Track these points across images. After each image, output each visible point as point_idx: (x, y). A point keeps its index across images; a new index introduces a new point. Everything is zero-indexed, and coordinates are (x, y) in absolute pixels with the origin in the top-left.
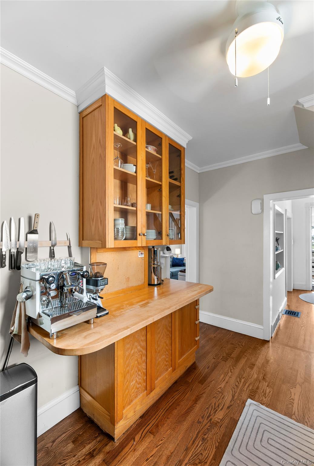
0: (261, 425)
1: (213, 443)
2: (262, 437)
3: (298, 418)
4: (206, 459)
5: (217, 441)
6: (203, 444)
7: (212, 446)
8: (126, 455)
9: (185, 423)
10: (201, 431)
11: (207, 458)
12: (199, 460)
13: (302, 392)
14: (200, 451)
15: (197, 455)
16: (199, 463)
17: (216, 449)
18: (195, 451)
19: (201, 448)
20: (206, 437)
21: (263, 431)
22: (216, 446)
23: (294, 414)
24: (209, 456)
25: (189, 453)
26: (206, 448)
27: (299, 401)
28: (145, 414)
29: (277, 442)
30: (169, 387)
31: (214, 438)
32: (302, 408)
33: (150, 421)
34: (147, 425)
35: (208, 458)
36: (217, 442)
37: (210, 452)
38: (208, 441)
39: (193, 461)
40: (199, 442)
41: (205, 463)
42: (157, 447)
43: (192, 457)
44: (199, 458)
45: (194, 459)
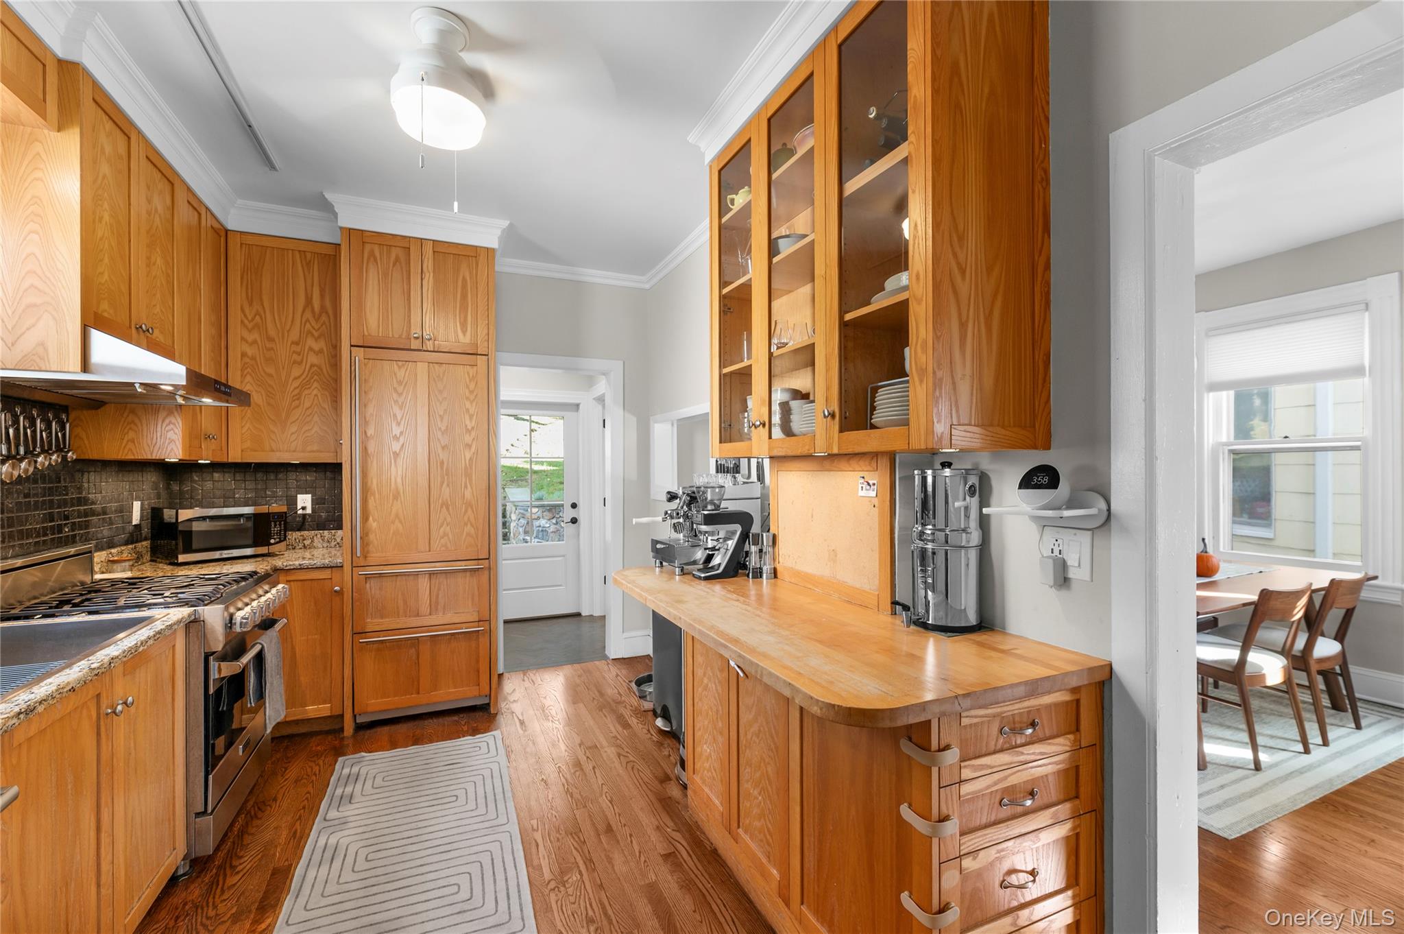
4: (562, 904)
8: (658, 818)
9: (649, 909)
10: (608, 928)
11: (562, 906)
14: (579, 904)
20: (592, 929)
28: (718, 858)
30: (774, 927)
33: (696, 861)
34: (691, 853)
35: (560, 907)
38: (583, 927)
40: (594, 913)
41: (558, 900)
42: (640, 852)
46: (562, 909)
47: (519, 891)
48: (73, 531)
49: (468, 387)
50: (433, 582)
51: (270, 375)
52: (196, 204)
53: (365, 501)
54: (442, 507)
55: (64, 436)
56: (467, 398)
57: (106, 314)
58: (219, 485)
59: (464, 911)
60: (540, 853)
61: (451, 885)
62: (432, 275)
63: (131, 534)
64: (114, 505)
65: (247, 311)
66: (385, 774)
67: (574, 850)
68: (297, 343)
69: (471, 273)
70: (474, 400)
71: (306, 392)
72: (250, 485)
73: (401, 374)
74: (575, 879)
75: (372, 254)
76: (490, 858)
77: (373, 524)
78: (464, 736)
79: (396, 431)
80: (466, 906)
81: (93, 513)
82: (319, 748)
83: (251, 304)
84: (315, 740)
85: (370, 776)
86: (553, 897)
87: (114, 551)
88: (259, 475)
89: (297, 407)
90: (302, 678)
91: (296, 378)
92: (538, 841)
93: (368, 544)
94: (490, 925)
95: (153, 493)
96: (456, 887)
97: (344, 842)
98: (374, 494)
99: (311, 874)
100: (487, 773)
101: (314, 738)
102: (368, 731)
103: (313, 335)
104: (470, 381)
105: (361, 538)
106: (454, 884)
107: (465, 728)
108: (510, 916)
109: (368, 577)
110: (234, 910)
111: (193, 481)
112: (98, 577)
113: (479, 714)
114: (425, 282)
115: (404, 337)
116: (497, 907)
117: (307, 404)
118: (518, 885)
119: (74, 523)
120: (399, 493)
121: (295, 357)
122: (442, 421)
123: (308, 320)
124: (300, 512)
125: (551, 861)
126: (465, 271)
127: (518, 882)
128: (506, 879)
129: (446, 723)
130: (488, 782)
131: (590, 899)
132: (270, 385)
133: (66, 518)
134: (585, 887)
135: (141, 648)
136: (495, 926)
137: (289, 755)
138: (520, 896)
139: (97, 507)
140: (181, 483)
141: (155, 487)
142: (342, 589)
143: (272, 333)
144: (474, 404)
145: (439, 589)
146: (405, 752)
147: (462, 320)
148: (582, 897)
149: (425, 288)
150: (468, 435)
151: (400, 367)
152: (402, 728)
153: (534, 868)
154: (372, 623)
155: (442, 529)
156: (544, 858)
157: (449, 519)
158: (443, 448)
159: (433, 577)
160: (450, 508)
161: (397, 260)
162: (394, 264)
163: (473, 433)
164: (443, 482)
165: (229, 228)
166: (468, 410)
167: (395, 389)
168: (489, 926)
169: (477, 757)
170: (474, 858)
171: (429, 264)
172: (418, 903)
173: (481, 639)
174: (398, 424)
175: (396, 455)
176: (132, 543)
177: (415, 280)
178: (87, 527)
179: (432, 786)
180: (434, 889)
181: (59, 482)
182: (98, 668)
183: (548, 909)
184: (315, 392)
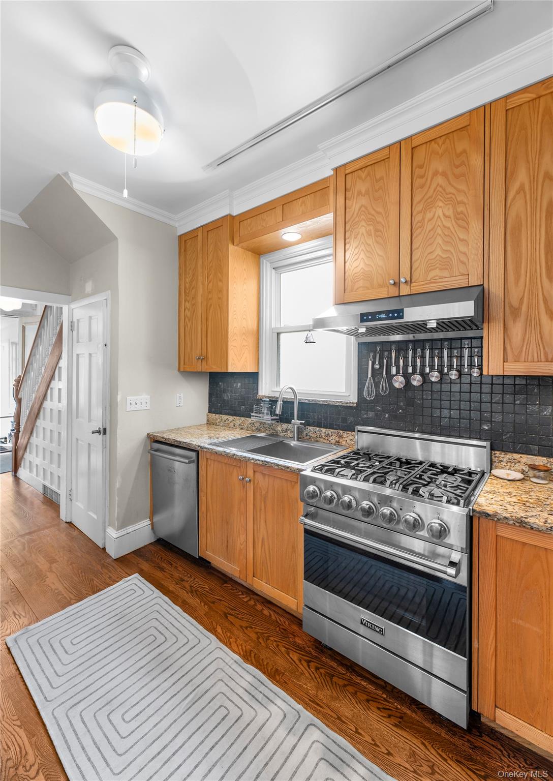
0: (51, 642)
2: (64, 648)
3: (77, 598)
4: (21, 753)
5: (14, 720)
11: (21, 750)
13: (58, 575)
16: (17, 769)
17: (22, 728)
21: (59, 644)
23: (71, 599)
24: (22, 746)
27: (63, 585)
29: (81, 635)
32: (73, 588)
35: (23, 748)
36: (14, 722)
37: (19, 740)
41: (25, 756)
47: (66, 741)
61: (133, 719)
80: (108, 708)
94: (82, 703)
96: (127, 719)
106: (130, 721)
108: (67, 717)
116: (82, 718)
127: (70, 750)
138: (64, 738)
172: (148, 695)
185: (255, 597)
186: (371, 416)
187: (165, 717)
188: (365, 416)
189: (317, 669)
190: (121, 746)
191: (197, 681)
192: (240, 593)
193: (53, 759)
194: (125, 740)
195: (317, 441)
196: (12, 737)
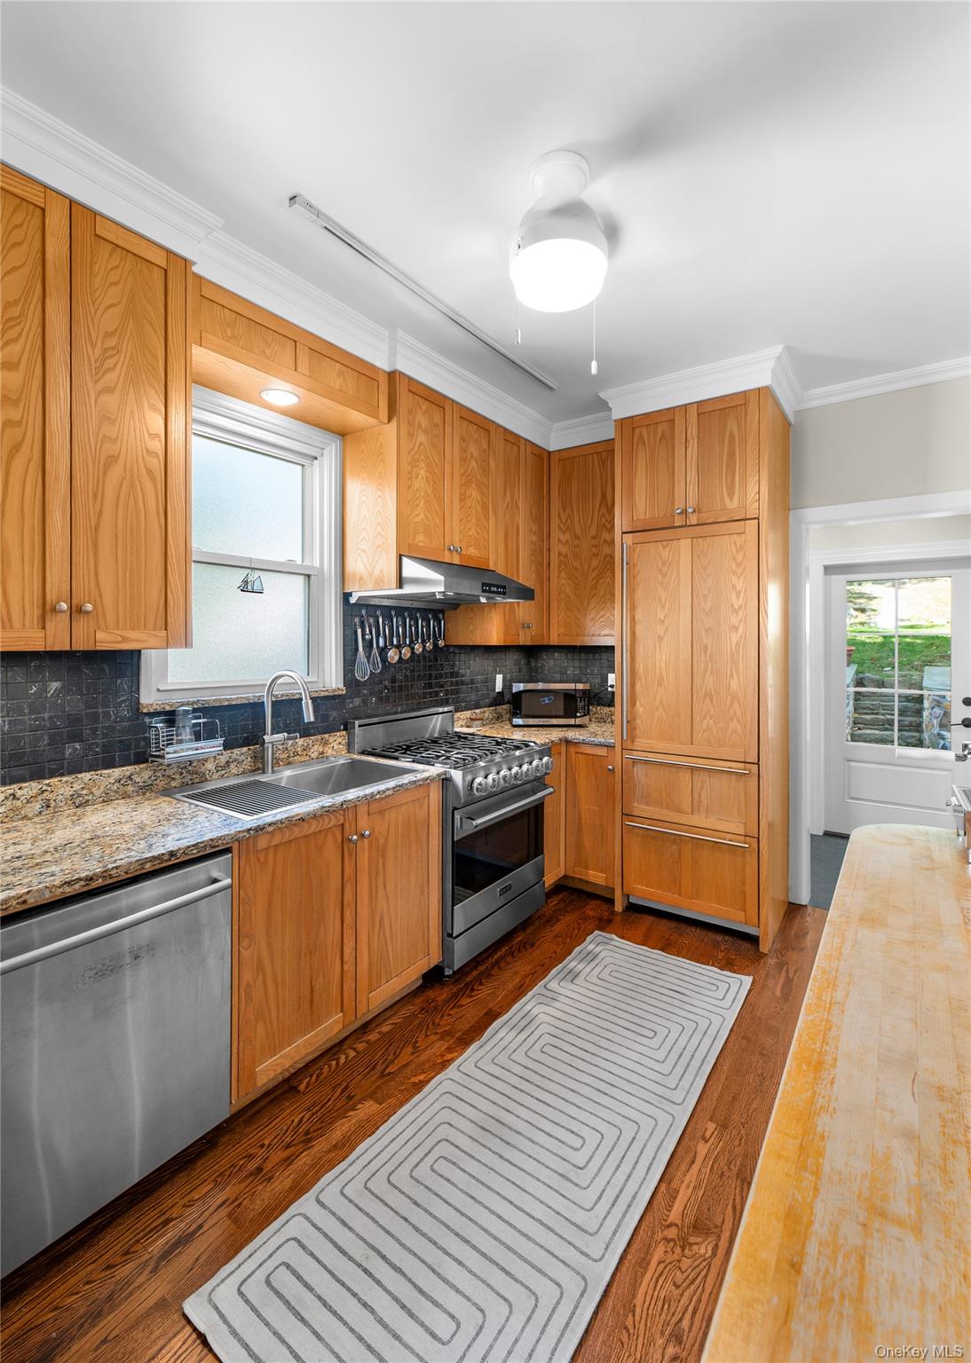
1: (642, 1327)
4: (662, 1272)
5: (629, 1335)
6: (675, 1319)
7: (648, 1314)
11: (660, 1275)
12: (680, 1268)
14: (682, 1295)
15: (688, 1282)
17: (635, 1306)
18: (698, 1294)
19: (681, 1302)
20: (671, 1351)
22: (634, 1316)
24: (654, 1280)
25: (715, 1285)
26: (666, 1306)
31: (640, 1346)
35: (657, 1275)
36: (631, 1331)
37: (650, 1292)
39: (696, 1263)
40: (690, 1328)
41: (663, 1262)
43: (703, 1274)
44: (683, 1273)
45: (697, 1270)
46: (657, 1281)
47: (629, 1206)
48: (446, 695)
49: (734, 559)
50: (695, 778)
51: (576, 569)
52: (512, 439)
53: (633, 685)
54: (705, 697)
55: (440, 629)
56: (734, 573)
57: (421, 544)
58: (557, 663)
59: (567, 1179)
60: (688, 1175)
61: (579, 1136)
62: (696, 440)
63: (495, 699)
64: (479, 678)
65: (562, 515)
66: (617, 968)
67: (730, 1207)
68: (594, 538)
69: (739, 426)
70: (742, 574)
71: (602, 580)
72: (577, 664)
73: (665, 554)
74: (703, 1251)
75: (641, 438)
76: (633, 1135)
77: (640, 709)
78: (713, 965)
79: (661, 615)
80: (571, 1174)
81: (463, 683)
82: (591, 912)
83: (564, 510)
84: (594, 903)
85: (605, 963)
86: (659, 1253)
87: (477, 711)
88: (583, 655)
89: (595, 595)
90: (586, 843)
91: (594, 570)
92: (698, 1157)
93: (635, 729)
95: (515, 669)
96: (581, 1143)
97: (542, 1018)
98: (641, 679)
99: (502, 1034)
100: (703, 1024)
101: (594, 902)
102: (636, 915)
103: (607, 528)
104: (737, 551)
105: (628, 722)
106: (582, 1138)
107: (721, 956)
108: (599, 1229)
109: (635, 761)
110: (447, 1029)
111: (543, 659)
112: (456, 730)
113: (745, 945)
114: (689, 451)
115: (668, 514)
116: (596, 1204)
117: (601, 593)
118: (634, 1197)
119: (447, 690)
120: (663, 680)
121: (595, 550)
122: (705, 602)
123: (603, 515)
124: (610, 689)
125: (692, 1200)
126: (732, 426)
128: (629, 1176)
129: (706, 939)
130: (698, 1036)
131: (699, 1301)
132: (576, 578)
133: (442, 686)
134: (706, 1276)
135: (378, 796)
136: (577, 1226)
137: (569, 909)
139: (465, 679)
140: (537, 661)
141: (517, 663)
142: (613, 768)
143: (578, 532)
144: (742, 579)
145: (702, 788)
146: (647, 954)
147: (729, 483)
148: (693, 1287)
149: (688, 457)
150: (734, 615)
151: (664, 547)
152: (664, 925)
153: (668, 1190)
154: (639, 808)
155: (705, 722)
156: (688, 1187)
157: (712, 711)
158: (707, 631)
159: (696, 774)
160: (714, 699)
161: (663, 436)
162: (660, 441)
163: (741, 613)
164: (706, 671)
165: (551, 450)
166: (734, 586)
167: (660, 570)
168: (573, 1220)
169: (707, 999)
170: (618, 1120)
171: (693, 429)
172: (543, 1131)
173: (748, 857)
174: (663, 607)
175: (661, 638)
176: (495, 705)
177: (679, 451)
178: (458, 693)
179: (644, 1006)
180: (563, 1127)
181: (437, 661)
182: (329, 807)
183: (643, 1264)
184: (608, 580)
185: (348, 1043)
186: (357, 704)
187: (567, 1101)
188: (351, 706)
189: (481, 984)
190: (611, 1134)
191: (515, 1080)
192: (334, 1063)
193: (649, 1218)
194: (604, 1133)
195: (289, 763)
196: (650, 1311)
